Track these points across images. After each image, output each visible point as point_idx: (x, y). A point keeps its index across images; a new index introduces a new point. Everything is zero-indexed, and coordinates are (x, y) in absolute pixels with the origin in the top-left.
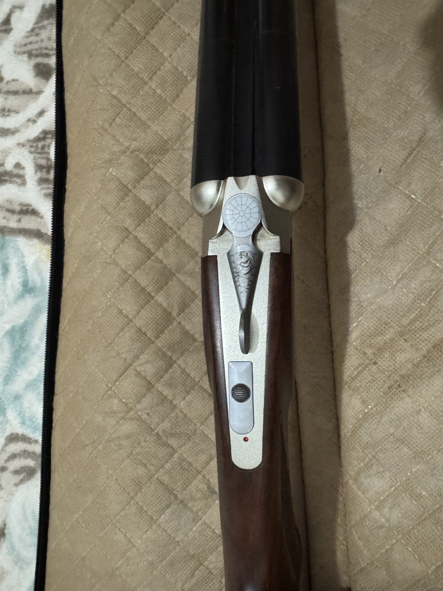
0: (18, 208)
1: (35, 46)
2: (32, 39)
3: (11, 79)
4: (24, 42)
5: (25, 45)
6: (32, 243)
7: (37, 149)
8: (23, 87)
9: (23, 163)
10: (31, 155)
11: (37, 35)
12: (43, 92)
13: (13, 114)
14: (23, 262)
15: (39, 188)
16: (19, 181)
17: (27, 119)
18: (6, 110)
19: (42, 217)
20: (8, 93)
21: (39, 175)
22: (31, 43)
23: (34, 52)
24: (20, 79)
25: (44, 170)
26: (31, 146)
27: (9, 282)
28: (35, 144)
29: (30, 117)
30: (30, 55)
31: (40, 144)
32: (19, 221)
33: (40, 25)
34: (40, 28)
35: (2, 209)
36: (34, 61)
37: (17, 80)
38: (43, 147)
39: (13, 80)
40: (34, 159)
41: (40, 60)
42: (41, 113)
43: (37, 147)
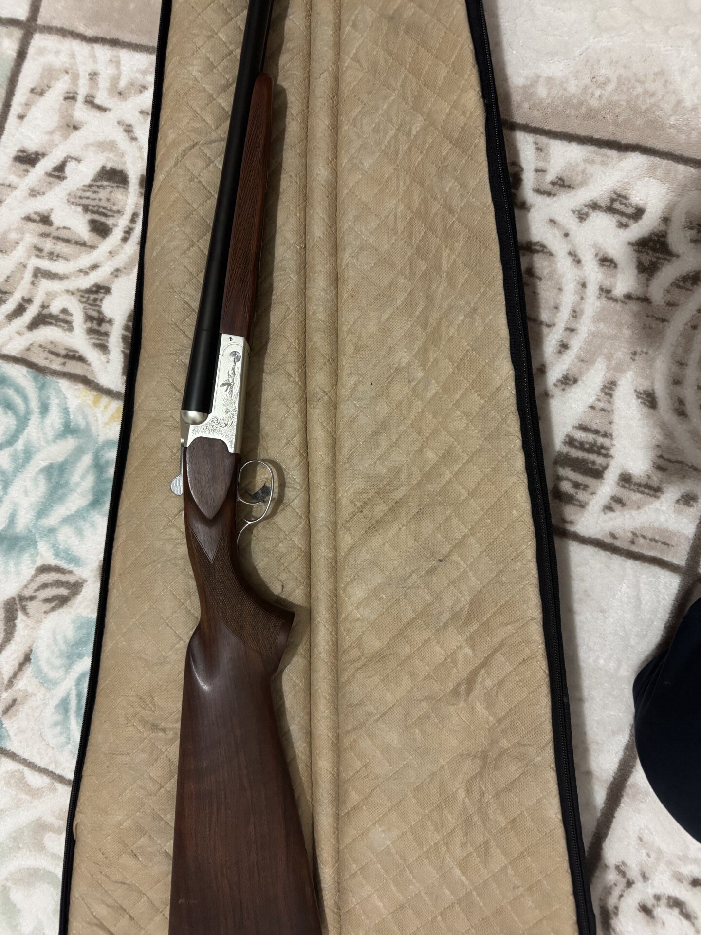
0: (63, 352)
1: (92, 203)
2: (88, 194)
3: (62, 226)
4: (79, 194)
5: (81, 197)
6: (76, 387)
7: (88, 300)
8: (76, 238)
9: (71, 310)
10: (80, 304)
11: (95, 192)
12: (98, 247)
13: (61, 261)
14: (66, 404)
15: (88, 337)
16: (66, 326)
17: (78, 269)
18: (55, 254)
19: (89, 365)
20: (58, 238)
21: (89, 325)
22: (88, 198)
23: (90, 208)
24: (72, 228)
25: (95, 322)
26: (83, 296)
27: (48, 421)
28: (86, 295)
29: (81, 268)
30: (86, 209)
31: (92, 297)
32: (64, 364)
33: (99, 183)
34: (99, 187)
35: (44, 351)
36: (89, 216)
37: (69, 229)
38: (95, 300)
39: (65, 228)
40: (84, 308)
41: (96, 217)
42: (95, 267)
43: (88, 298)
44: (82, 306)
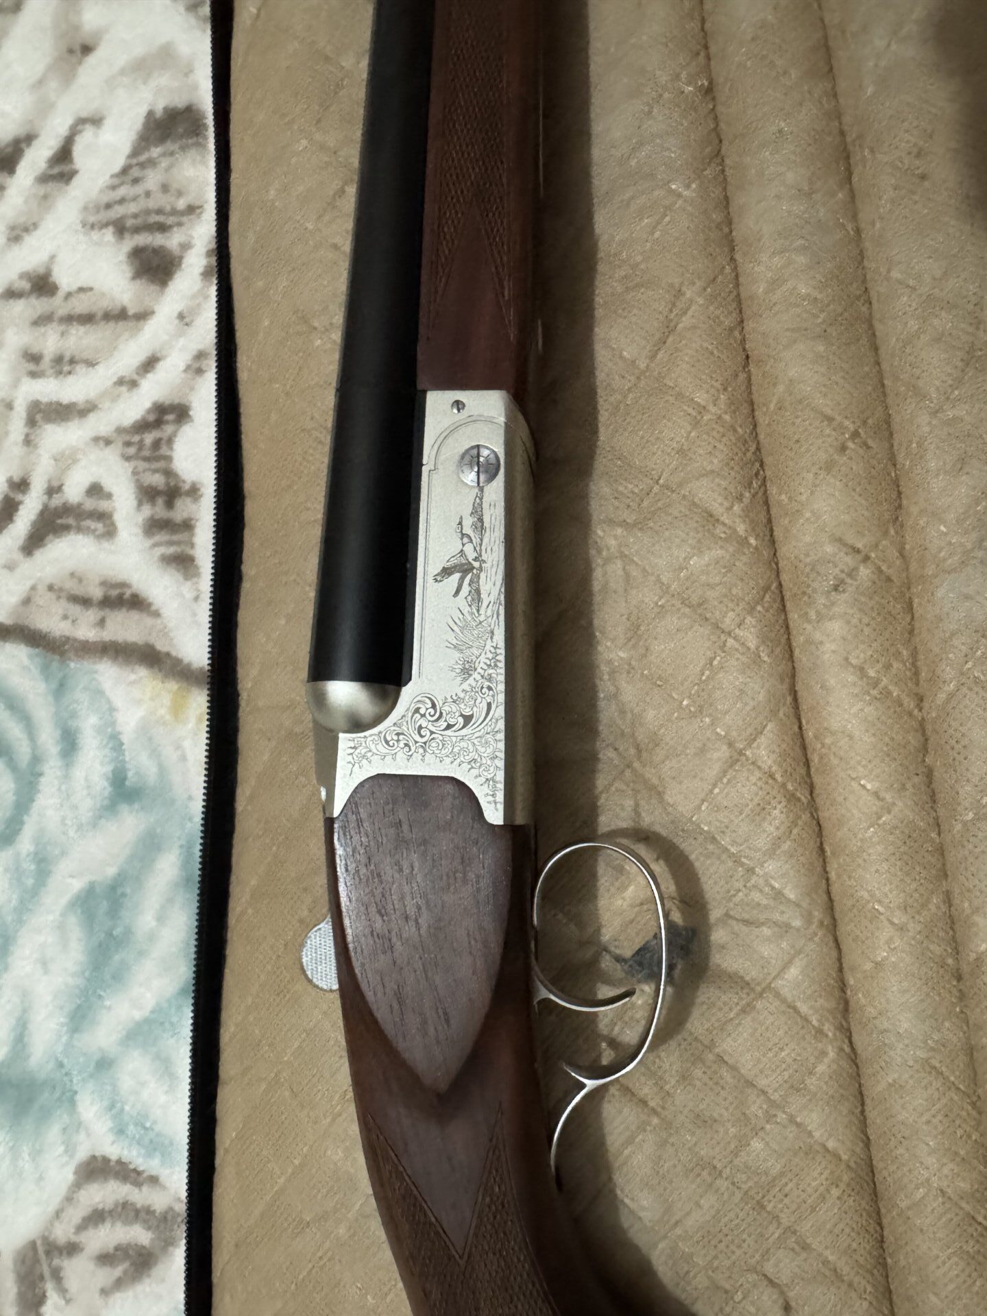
0: (97, 593)
1: (132, 208)
2: (122, 191)
3: (74, 287)
4: (106, 199)
5: (108, 206)
6: (133, 677)
7: (140, 449)
8: (105, 304)
9: (108, 484)
10: (127, 464)
11: (136, 181)
12: (153, 313)
13: (81, 369)
14: (113, 724)
15: (148, 543)
16: (99, 526)
17: (115, 379)
18: (67, 359)
19: (157, 614)
20: (69, 319)
21: (147, 511)
22: (122, 201)
23: (130, 223)
24: (96, 286)
25: (160, 501)
26: (128, 444)
27: (79, 773)
28: (136, 438)
29: (120, 374)
30: (121, 229)
31: (149, 438)
32: (102, 623)
33: (143, 158)
34: (142, 166)
35: (59, 598)
36: (130, 243)
37: (91, 289)
38: (157, 444)
39: (81, 290)
40: (135, 473)
41: (143, 239)
42: (150, 364)
43: (141, 445)
44: (129, 467)
